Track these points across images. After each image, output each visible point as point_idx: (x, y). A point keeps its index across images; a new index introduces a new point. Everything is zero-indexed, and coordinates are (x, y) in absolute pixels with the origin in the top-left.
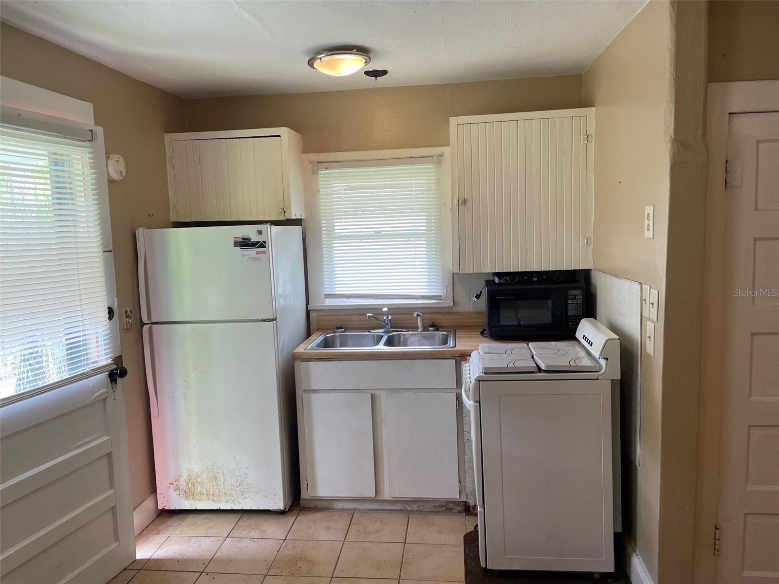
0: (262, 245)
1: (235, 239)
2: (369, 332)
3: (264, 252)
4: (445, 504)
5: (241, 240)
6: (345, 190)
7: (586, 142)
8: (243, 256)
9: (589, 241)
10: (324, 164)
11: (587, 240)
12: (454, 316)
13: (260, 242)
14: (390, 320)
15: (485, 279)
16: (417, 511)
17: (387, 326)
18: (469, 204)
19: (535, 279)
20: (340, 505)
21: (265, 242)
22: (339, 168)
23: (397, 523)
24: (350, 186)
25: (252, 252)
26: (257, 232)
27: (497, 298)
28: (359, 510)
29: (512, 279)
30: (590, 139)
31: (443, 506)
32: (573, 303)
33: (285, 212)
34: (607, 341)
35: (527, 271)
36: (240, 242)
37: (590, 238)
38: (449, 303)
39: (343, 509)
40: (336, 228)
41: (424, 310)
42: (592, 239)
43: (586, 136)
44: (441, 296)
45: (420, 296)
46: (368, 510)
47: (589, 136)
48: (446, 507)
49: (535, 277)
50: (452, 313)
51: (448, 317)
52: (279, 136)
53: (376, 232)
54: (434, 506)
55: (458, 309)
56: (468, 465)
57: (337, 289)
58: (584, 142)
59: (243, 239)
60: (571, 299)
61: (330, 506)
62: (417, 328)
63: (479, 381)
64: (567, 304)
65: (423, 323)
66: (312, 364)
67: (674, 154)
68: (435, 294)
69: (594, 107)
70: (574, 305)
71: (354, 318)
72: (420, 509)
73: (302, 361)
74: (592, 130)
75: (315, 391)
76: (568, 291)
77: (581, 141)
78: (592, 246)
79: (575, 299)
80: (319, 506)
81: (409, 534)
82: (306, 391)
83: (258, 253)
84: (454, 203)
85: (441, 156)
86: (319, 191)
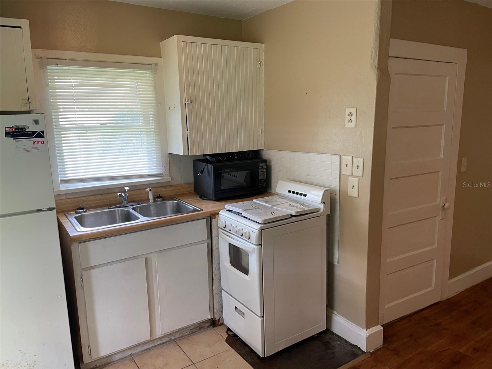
0: (40, 135)
1: (7, 129)
2: (109, 208)
3: (42, 142)
4: (198, 325)
5: (14, 130)
6: (75, 86)
7: (260, 66)
8: (18, 146)
9: (262, 131)
10: (54, 60)
11: (261, 131)
12: (170, 189)
13: (37, 131)
14: (127, 196)
15: (193, 159)
16: (179, 337)
17: (125, 202)
18: (194, 104)
19: (236, 157)
20: (117, 357)
21: (42, 132)
22: (69, 65)
23: (173, 352)
24: (81, 82)
25: (28, 142)
26: (33, 121)
27: (219, 171)
28: (135, 354)
29: (223, 158)
30: (262, 65)
31: (197, 327)
32: (261, 172)
33: (29, 103)
34: (325, 191)
35: (231, 152)
36: (13, 132)
37: (263, 129)
38: (167, 179)
39: (120, 359)
40: (60, 120)
41: (152, 186)
42: (264, 130)
43: (260, 63)
44: (162, 174)
45: (146, 175)
46: (142, 351)
47: (261, 63)
48: (199, 327)
49: (235, 156)
50: (171, 186)
51: (168, 189)
52: (20, 27)
53: (101, 124)
54: (191, 329)
55: (174, 183)
56: (215, 292)
57: (67, 175)
58: (258, 66)
59: (16, 129)
60: (260, 169)
61: (108, 361)
62: (149, 199)
63: (261, 230)
64: (258, 172)
65: (153, 196)
66: (90, 244)
67: (378, 76)
68: (156, 173)
69: (263, 43)
70: (262, 173)
71: (91, 198)
72: (181, 335)
73: (80, 243)
74: (262, 59)
75: (93, 267)
76: (259, 164)
77: (257, 65)
78: (264, 135)
79: (262, 168)
80: (98, 365)
81: (190, 356)
82: (85, 269)
83: (35, 143)
84: (183, 102)
85: (156, 64)
86: (48, 85)
